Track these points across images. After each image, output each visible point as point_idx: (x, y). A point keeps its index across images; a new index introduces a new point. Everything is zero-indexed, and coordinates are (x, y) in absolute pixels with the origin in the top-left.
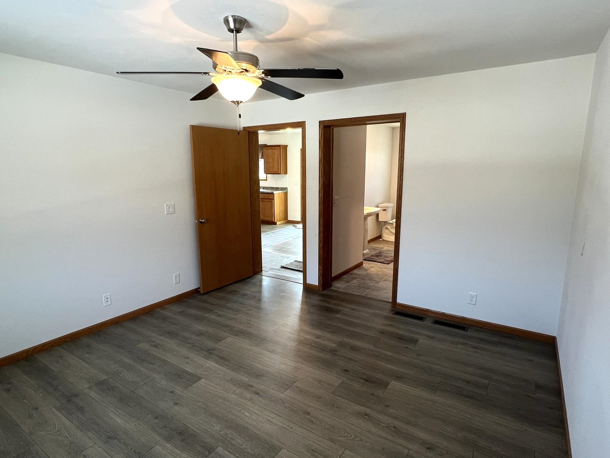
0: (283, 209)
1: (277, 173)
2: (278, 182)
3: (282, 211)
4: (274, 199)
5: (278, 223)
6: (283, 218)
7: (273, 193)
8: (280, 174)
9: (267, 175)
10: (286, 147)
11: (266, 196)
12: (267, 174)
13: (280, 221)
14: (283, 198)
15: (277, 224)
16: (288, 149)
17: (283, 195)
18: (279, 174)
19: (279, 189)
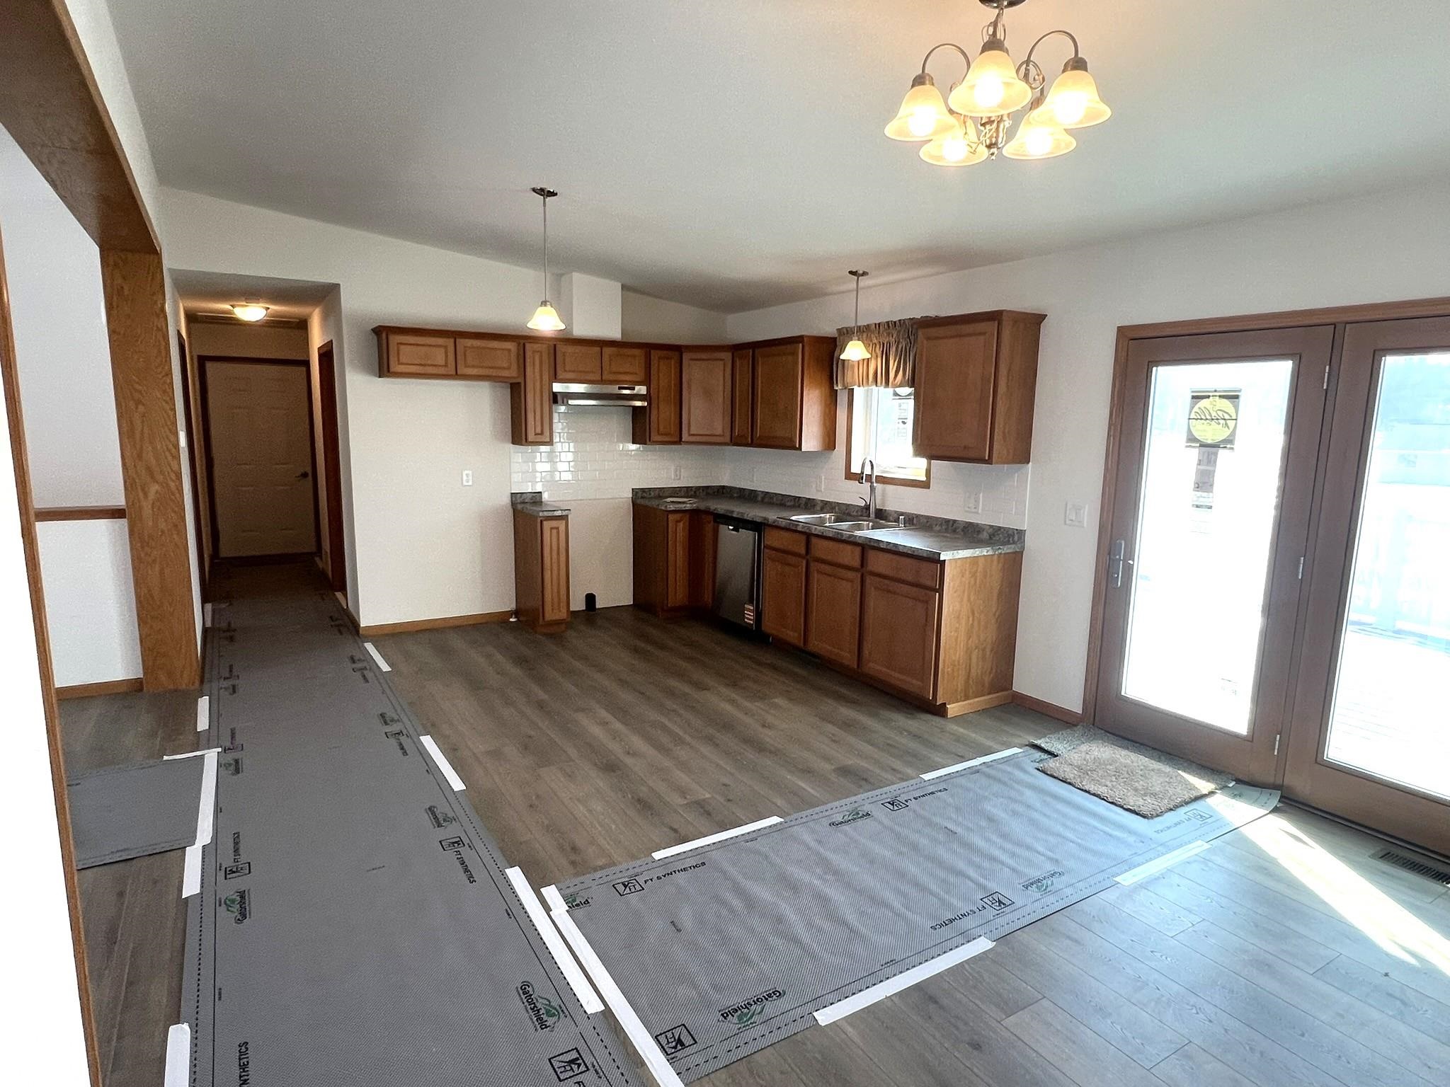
0: (990, 635)
1: (972, 454)
2: (977, 501)
3: (984, 650)
4: (941, 590)
5: (953, 709)
6: (987, 680)
7: (934, 561)
8: (989, 461)
9: (929, 464)
10: (1032, 323)
11: (908, 570)
12: (931, 457)
13: (967, 698)
14: (995, 581)
15: (951, 714)
16: (1048, 334)
17: (996, 567)
18: (981, 461)
19: (979, 532)
